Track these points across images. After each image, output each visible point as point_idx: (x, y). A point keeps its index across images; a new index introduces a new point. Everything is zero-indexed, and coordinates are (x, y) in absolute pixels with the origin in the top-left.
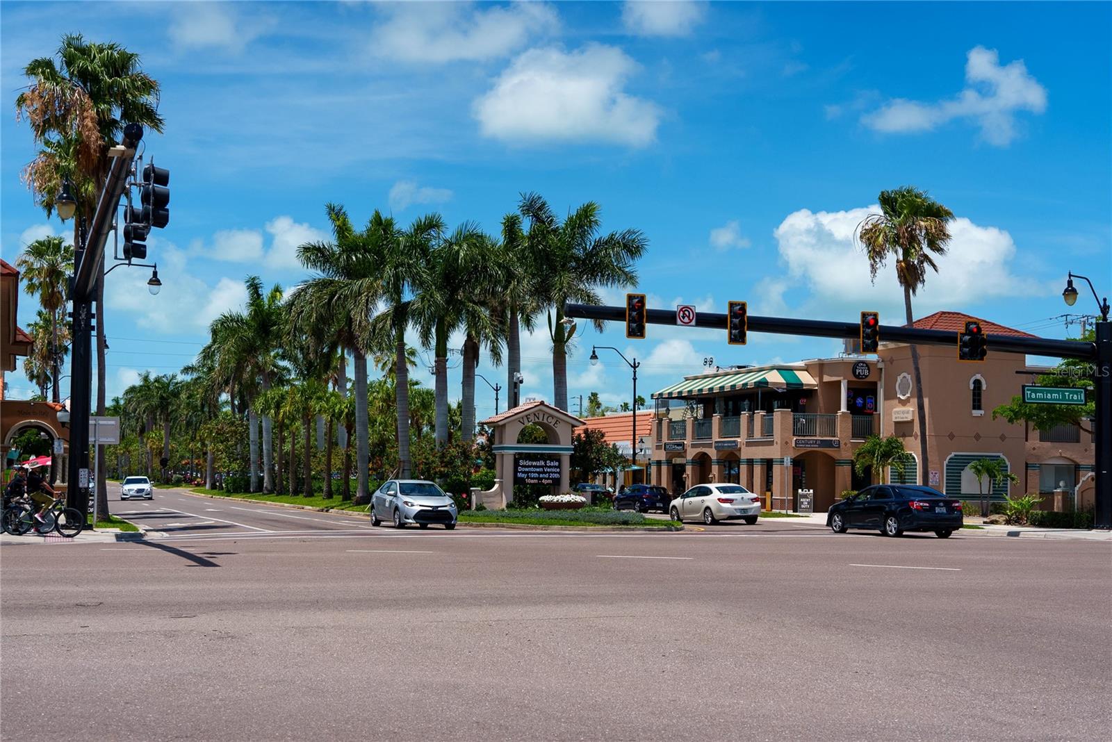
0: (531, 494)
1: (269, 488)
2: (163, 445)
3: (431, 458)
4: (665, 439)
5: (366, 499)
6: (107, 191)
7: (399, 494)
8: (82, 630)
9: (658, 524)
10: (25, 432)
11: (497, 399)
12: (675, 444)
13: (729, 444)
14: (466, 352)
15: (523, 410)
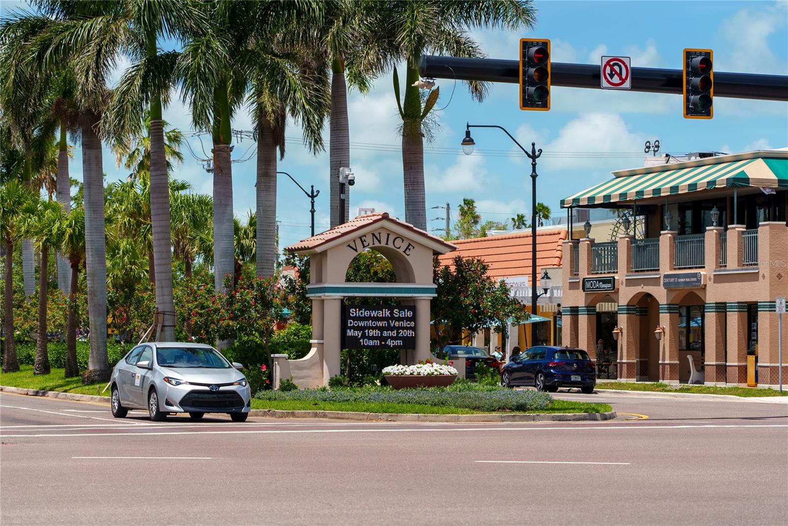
0: (370, 362)
4: (583, 273)
5: (102, 375)
7: (156, 366)
11: (313, 211)
12: (600, 281)
13: (688, 280)
14: (262, 135)
15: (356, 227)
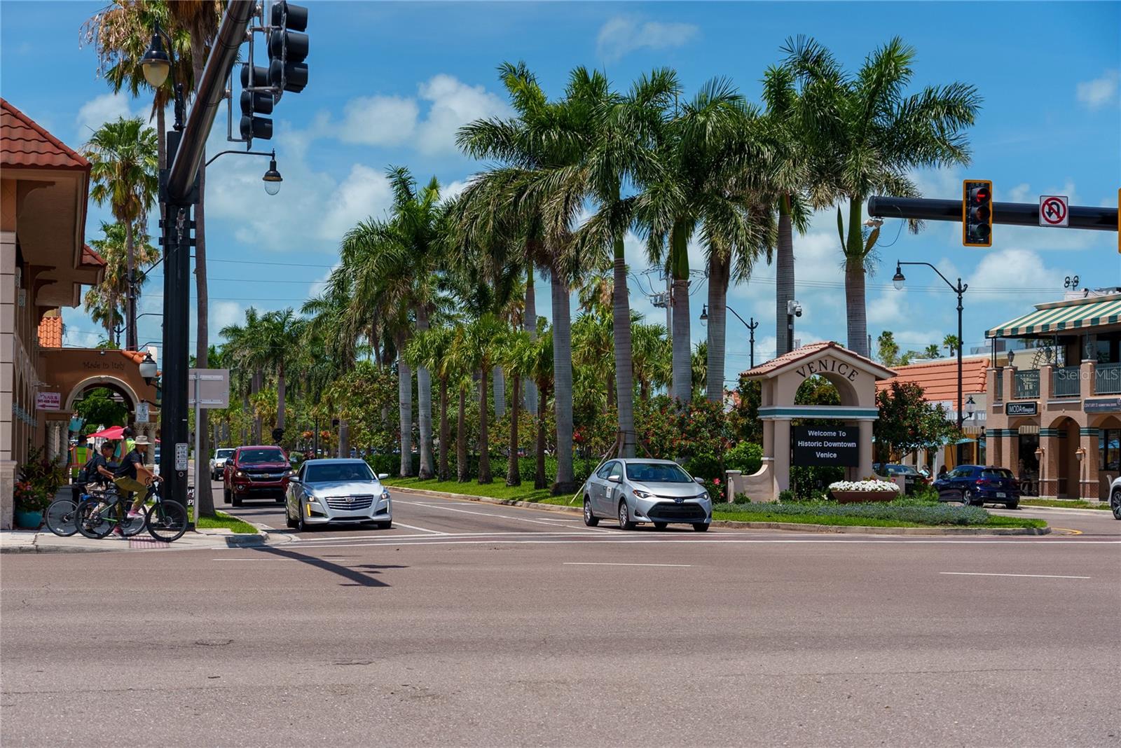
0: (815, 479)
1: (428, 469)
2: (276, 411)
3: (667, 427)
4: (1007, 398)
5: (569, 486)
6: (220, 40)
7: (626, 479)
8: (211, 682)
9: (1012, 524)
10: (91, 392)
11: (752, 342)
12: (1023, 406)
13: (1108, 405)
14: (713, 272)
15: (804, 355)
